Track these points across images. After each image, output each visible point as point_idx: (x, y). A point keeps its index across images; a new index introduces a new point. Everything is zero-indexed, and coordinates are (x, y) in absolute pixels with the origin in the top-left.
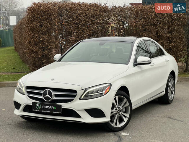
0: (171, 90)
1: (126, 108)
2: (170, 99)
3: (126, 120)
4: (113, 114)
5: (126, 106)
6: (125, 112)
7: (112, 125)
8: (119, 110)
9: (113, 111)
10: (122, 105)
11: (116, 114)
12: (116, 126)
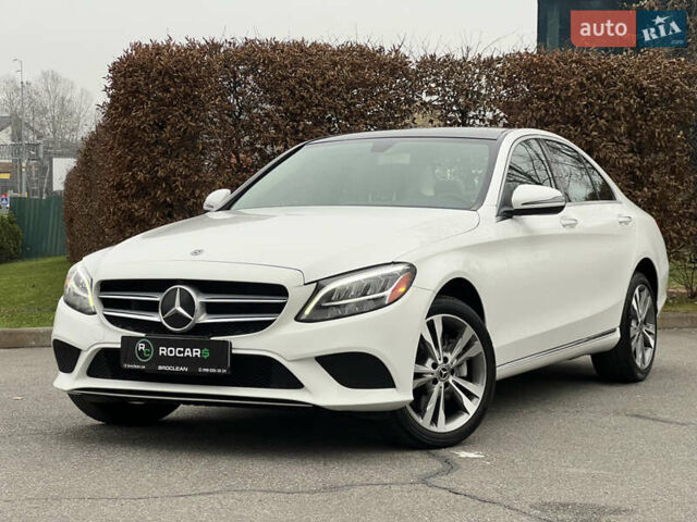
0: (641, 329)
1: (471, 363)
2: (639, 364)
3: (471, 407)
4: (422, 380)
5: (471, 353)
6: (470, 378)
7: (420, 421)
8: (444, 370)
9: (421, 369)
10: (457, 350)
11: (435, 381)
12: (434, 429)
